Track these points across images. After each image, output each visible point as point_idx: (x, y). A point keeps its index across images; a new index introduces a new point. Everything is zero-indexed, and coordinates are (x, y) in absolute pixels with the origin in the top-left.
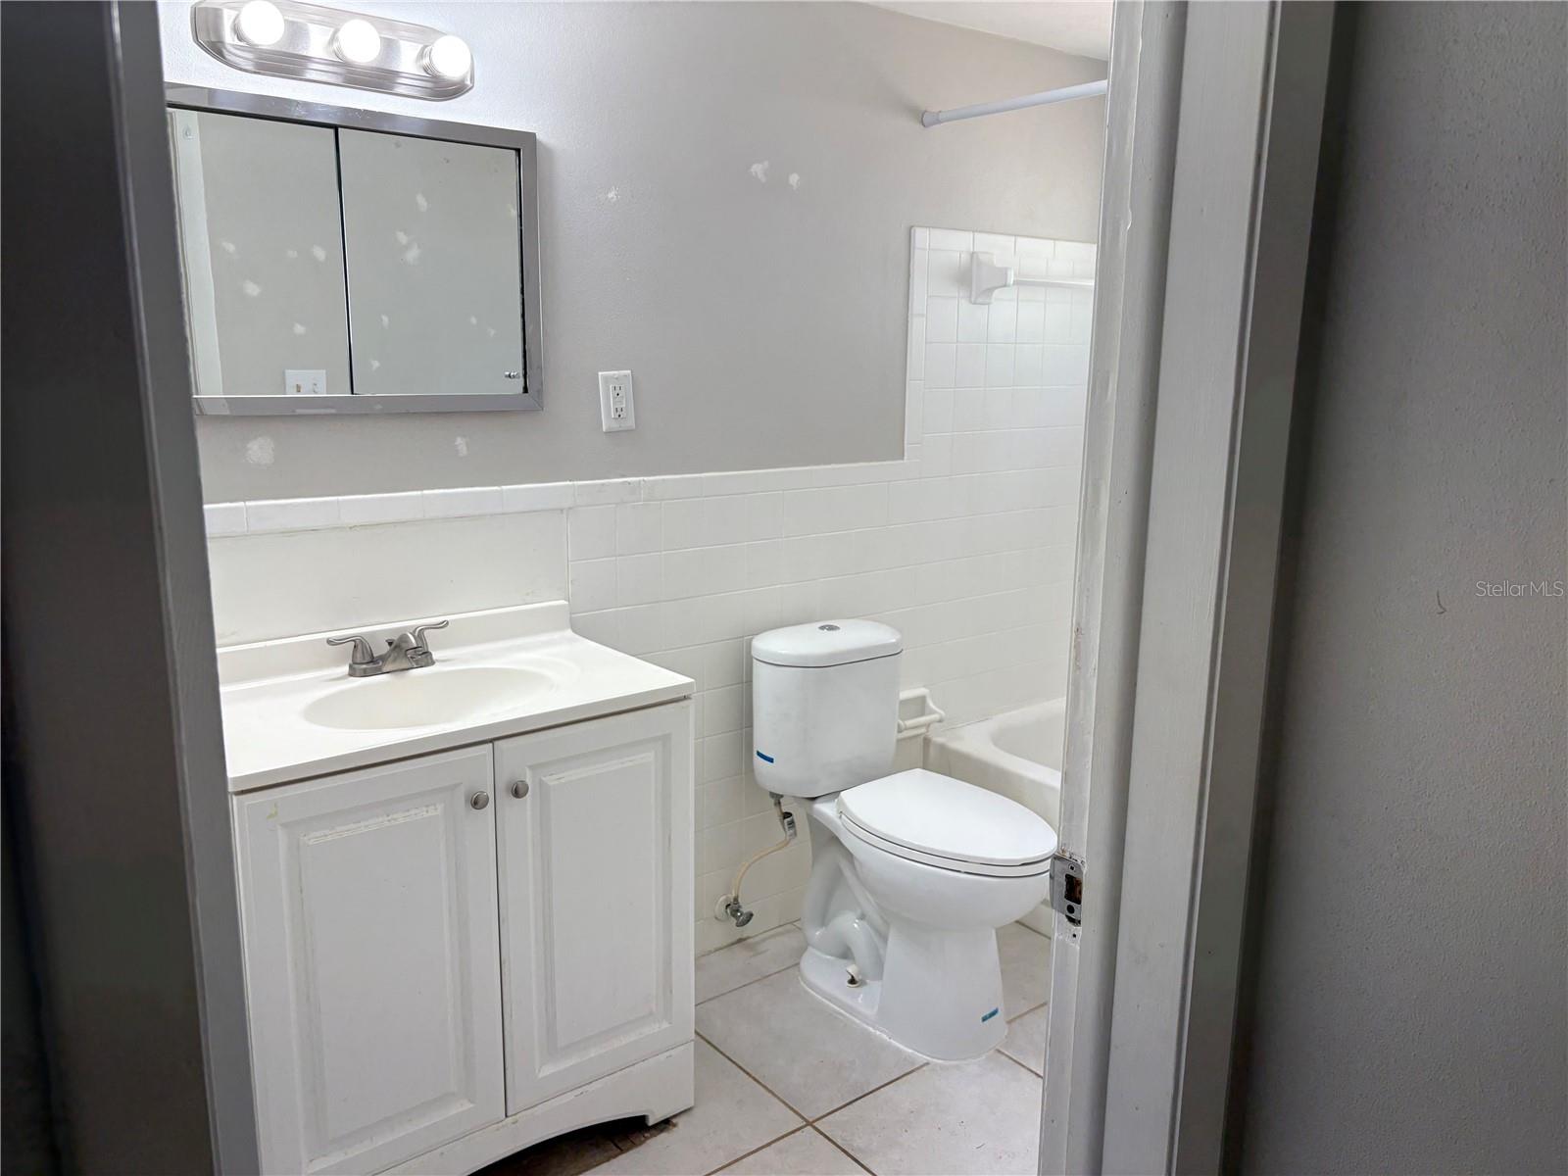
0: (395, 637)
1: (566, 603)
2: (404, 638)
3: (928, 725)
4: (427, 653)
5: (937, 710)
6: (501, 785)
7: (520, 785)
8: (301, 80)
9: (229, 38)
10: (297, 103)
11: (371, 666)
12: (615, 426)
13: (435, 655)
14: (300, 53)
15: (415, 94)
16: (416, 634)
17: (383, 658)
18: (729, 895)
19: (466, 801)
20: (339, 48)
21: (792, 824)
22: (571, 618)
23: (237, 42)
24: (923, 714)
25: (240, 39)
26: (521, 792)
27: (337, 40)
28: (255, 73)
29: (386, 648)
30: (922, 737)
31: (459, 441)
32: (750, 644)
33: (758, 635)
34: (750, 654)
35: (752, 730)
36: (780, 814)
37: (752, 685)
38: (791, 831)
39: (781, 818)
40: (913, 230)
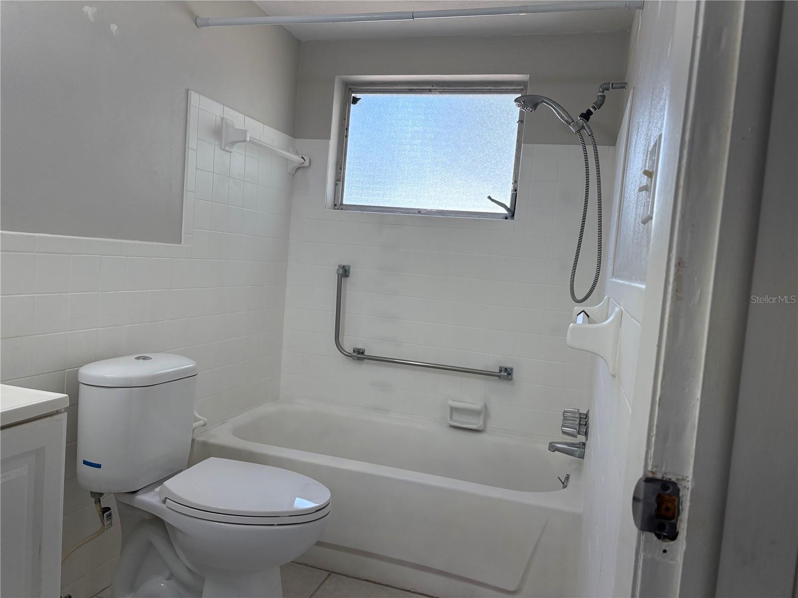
3: (195, 430)
21: (110, 515)
32: (77, 372)
33: (82, 366)
34: (77, 380)
35: (77, 443)
36: (99, 509)
37: (78, 406)
38: (109, 522)
39: (101, 513)
40: (189, 91)
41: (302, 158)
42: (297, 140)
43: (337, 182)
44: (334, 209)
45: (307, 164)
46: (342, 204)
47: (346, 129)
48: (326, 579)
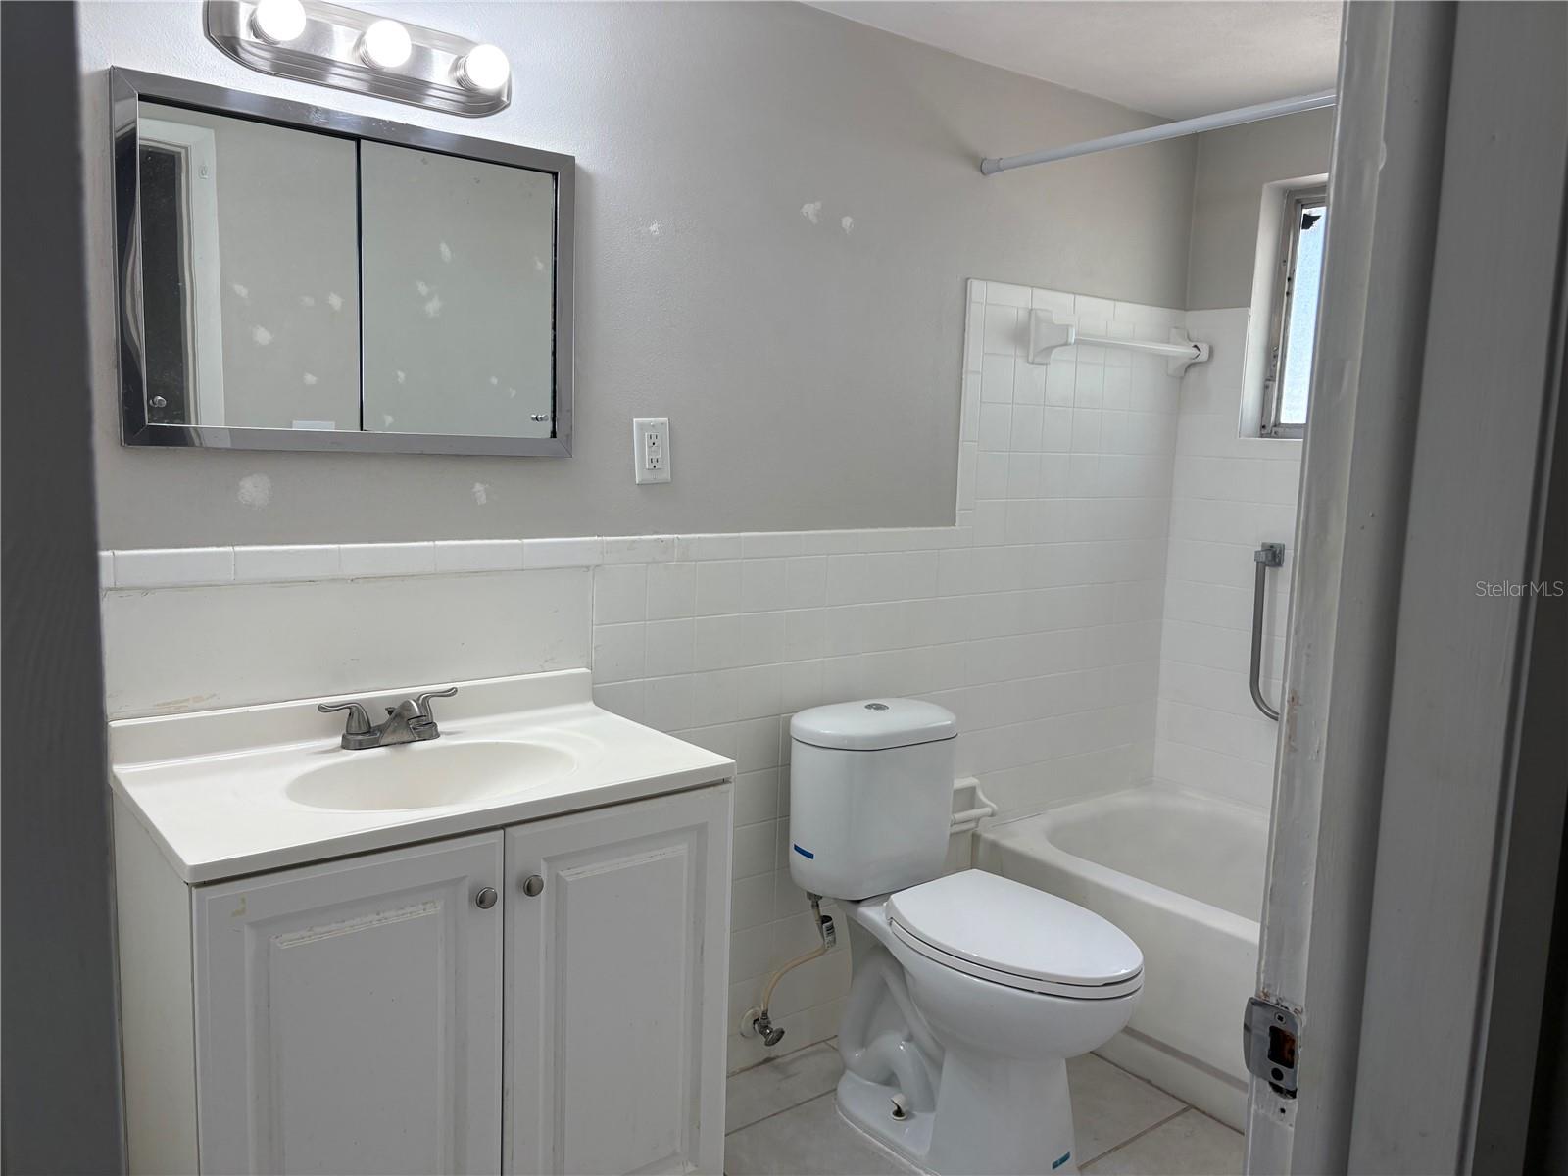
0: (396, 705)
1: (589, 671)
2: (406, 706)
3: (977, 820)
4: (432, 725)
5: (989, 802)
6: (511, 880)
7: (534, 880)
8: (322, 85)
9: (244, 34)
10: (317, 109)
11: (367, 737)
12: (650, 477)
13: (441, 727)
14: (323, 55)
15: (446, 108)
16: (421, 701)
17: (381, 729)
18: (757, 1009)
19: (470, 900)
20: (366, 53)
21: (831, 928)
22: (593, 688)
23: (253, 39)
24: (972, 807)
25: (256, 35)
26: (535, 888)
27: (364, 43)
28: (271, 74)
29: (386, 717)
30: (971, 832)
31: (479, 487)
32: (788, 722)
33: (796, 712)
34: (789, 734)
35: (789, 820)
36: (818, 918)
37: (789, 769)
38: (830, 938)
39: (820, 922)
40: (969, 282)
41: (1195, 346)
42: (1189, 312)
43: (1268, 383)
44: (1262, 436)
45: (1204, 356)
46: (1277, 424)
47: (1289, 279)
48: (1177, 1115)
